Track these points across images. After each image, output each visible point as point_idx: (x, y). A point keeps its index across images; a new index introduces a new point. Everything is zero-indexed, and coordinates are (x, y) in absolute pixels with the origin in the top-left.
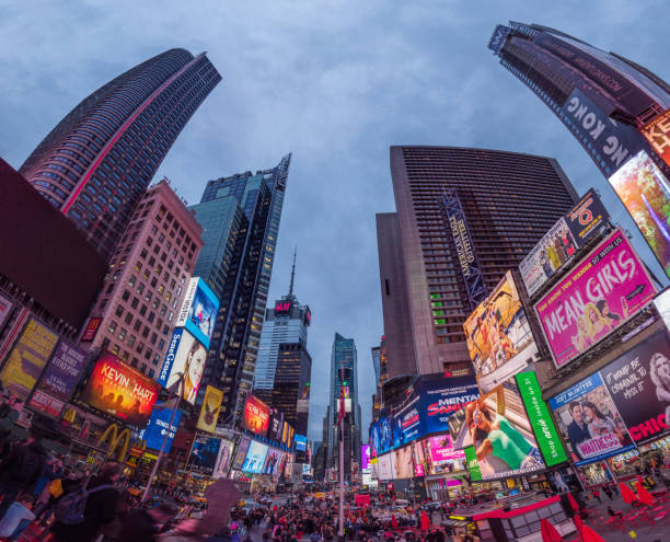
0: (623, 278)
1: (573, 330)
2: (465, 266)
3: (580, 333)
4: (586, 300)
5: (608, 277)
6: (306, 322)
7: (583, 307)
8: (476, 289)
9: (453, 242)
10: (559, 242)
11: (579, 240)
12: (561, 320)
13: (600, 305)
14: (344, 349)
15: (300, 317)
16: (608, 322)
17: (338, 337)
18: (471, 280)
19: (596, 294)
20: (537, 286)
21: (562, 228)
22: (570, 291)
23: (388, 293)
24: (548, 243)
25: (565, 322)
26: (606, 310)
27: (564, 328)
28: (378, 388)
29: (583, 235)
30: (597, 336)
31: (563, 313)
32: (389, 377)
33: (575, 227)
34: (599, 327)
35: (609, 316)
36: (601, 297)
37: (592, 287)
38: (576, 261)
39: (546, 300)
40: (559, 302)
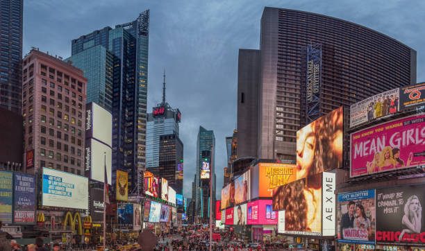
0: (418, 142)
1: (370, 158)
2: (310, 94)
3: (374, 162)
4: (387, 144)
5: (409, 137)
6: (178, 120)
7: (383, 147)
8: (313, 111)
9: (305, 77)
10: (387, 102)
11: (402, 106)
12: (366, 149)
13: (395, 151)
14: (206, 137)
15: (173, 117)
16: (395, 163)
17: (202, 129)
18: (311, 104)
19: (396, 143)
20: (358, 123)
21: (395, 94)
22: (380, 134)
23: (242, 102)
24: (380, 99)
25: (368, 151)
26: (397, 155)
27: (365, 154)
28: (229, 164)
29: (407, 104)
30: (384, 168)
31: (369, 145)
32: (237, 158)
33: (404, 98)
34: (388, 163)
35: (398, 160)
36: (398, 146)
37: (395, 138)
38: (392, 118)
39: (361, 133)
40: (370, 138)
